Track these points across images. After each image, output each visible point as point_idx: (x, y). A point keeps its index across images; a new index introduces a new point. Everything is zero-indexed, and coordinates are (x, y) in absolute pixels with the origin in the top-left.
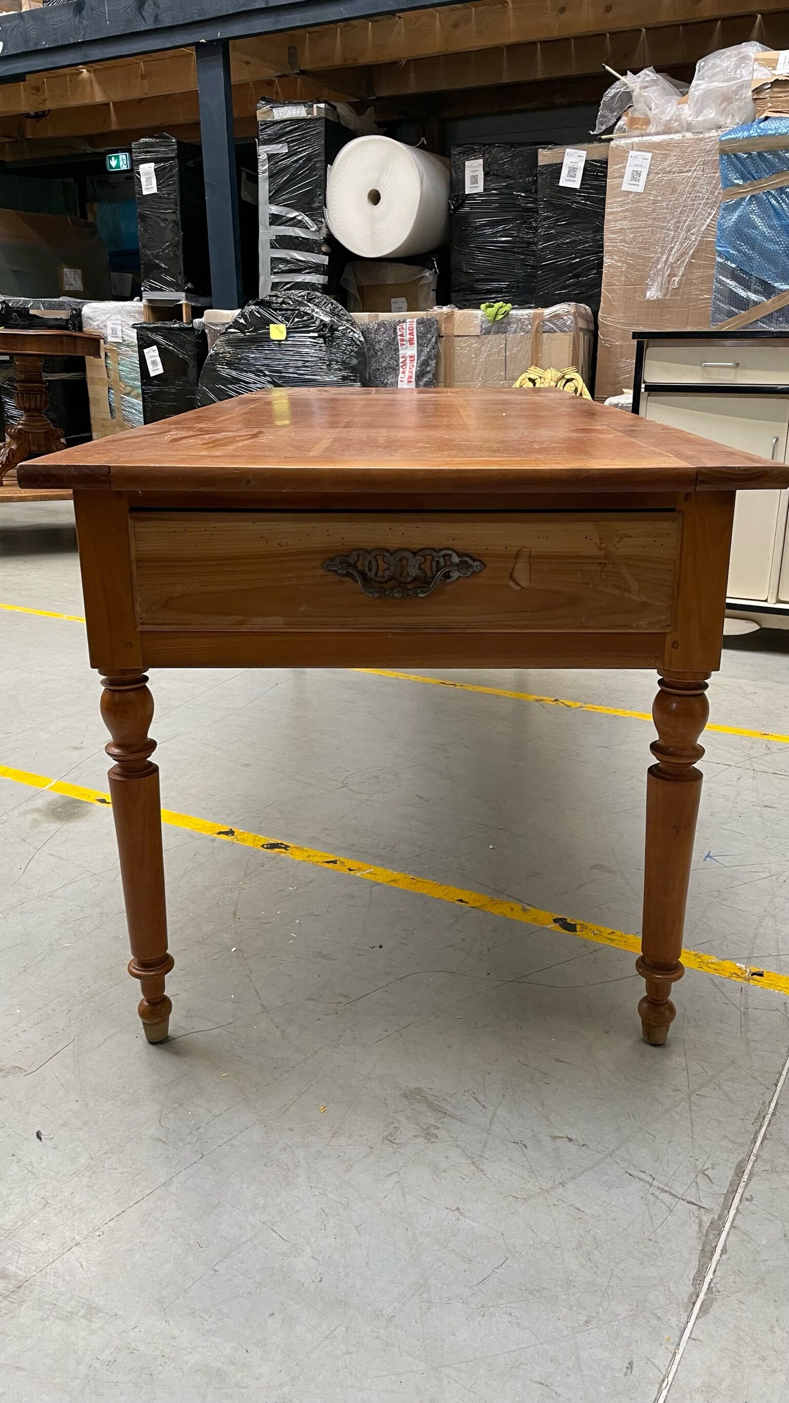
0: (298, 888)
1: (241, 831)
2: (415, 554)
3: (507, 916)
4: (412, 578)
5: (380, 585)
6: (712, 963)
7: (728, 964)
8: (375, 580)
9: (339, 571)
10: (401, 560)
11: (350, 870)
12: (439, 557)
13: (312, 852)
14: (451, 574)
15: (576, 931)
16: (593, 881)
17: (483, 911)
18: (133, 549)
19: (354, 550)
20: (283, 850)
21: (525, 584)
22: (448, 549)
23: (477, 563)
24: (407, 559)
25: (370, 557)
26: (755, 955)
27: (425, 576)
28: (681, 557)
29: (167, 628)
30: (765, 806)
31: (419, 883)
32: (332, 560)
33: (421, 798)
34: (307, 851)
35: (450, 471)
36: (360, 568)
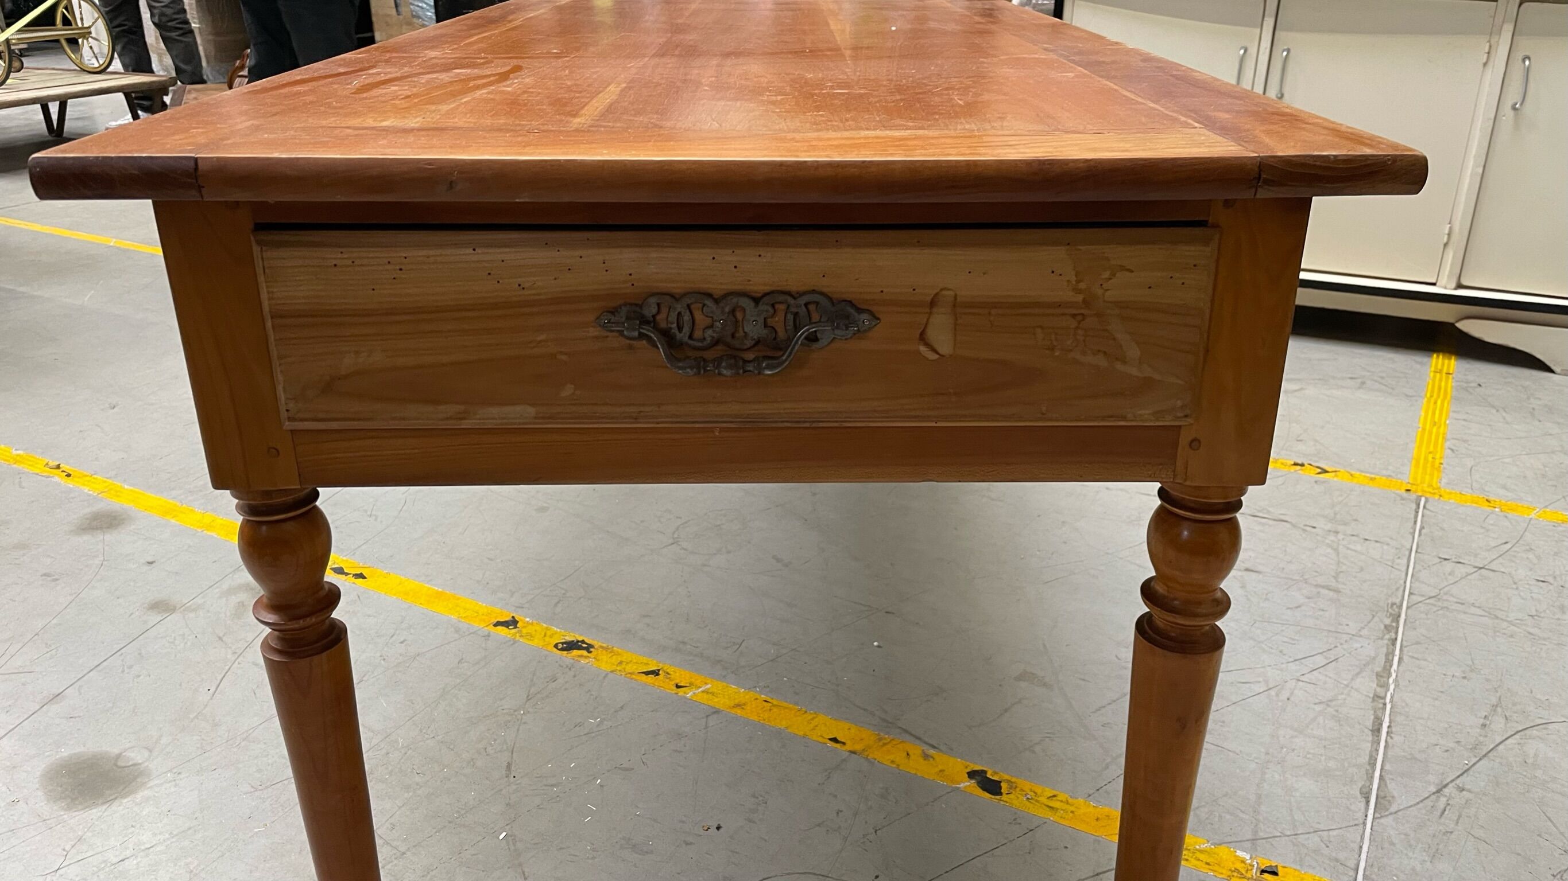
0: (601, 722)
1: (528, 619)
2: (757, 300)
3: (901, 768)
4: (753, 342)
5: (699, 354)
6: (1201, 851)
7: (1223, 852)
8: (689, 346)
9: (625, 333)
10: (733, 312)
11: (678, 687)
12: (797, 306)
13: (626, 656)
14: (819, 335)
15: (1001, 794)
16: (1020, 702)
17: (867, 759)
18: (264, 296)
19: (653, 295)
20: (585, 653)
21: (945, 349)
22: (814, 292)
23: (864, 316)
24: (744, 310)
25: (679, 307)
26: (1262, 834)
27: (775, 339)
28: (1212, 304)
29: (335, 425)
30: (1247, 570)
31: (775, 710)
32: (613, 312)
33: (778, 560)
34: (618, 654)
35: (817, 165)
36: (663, 325)
